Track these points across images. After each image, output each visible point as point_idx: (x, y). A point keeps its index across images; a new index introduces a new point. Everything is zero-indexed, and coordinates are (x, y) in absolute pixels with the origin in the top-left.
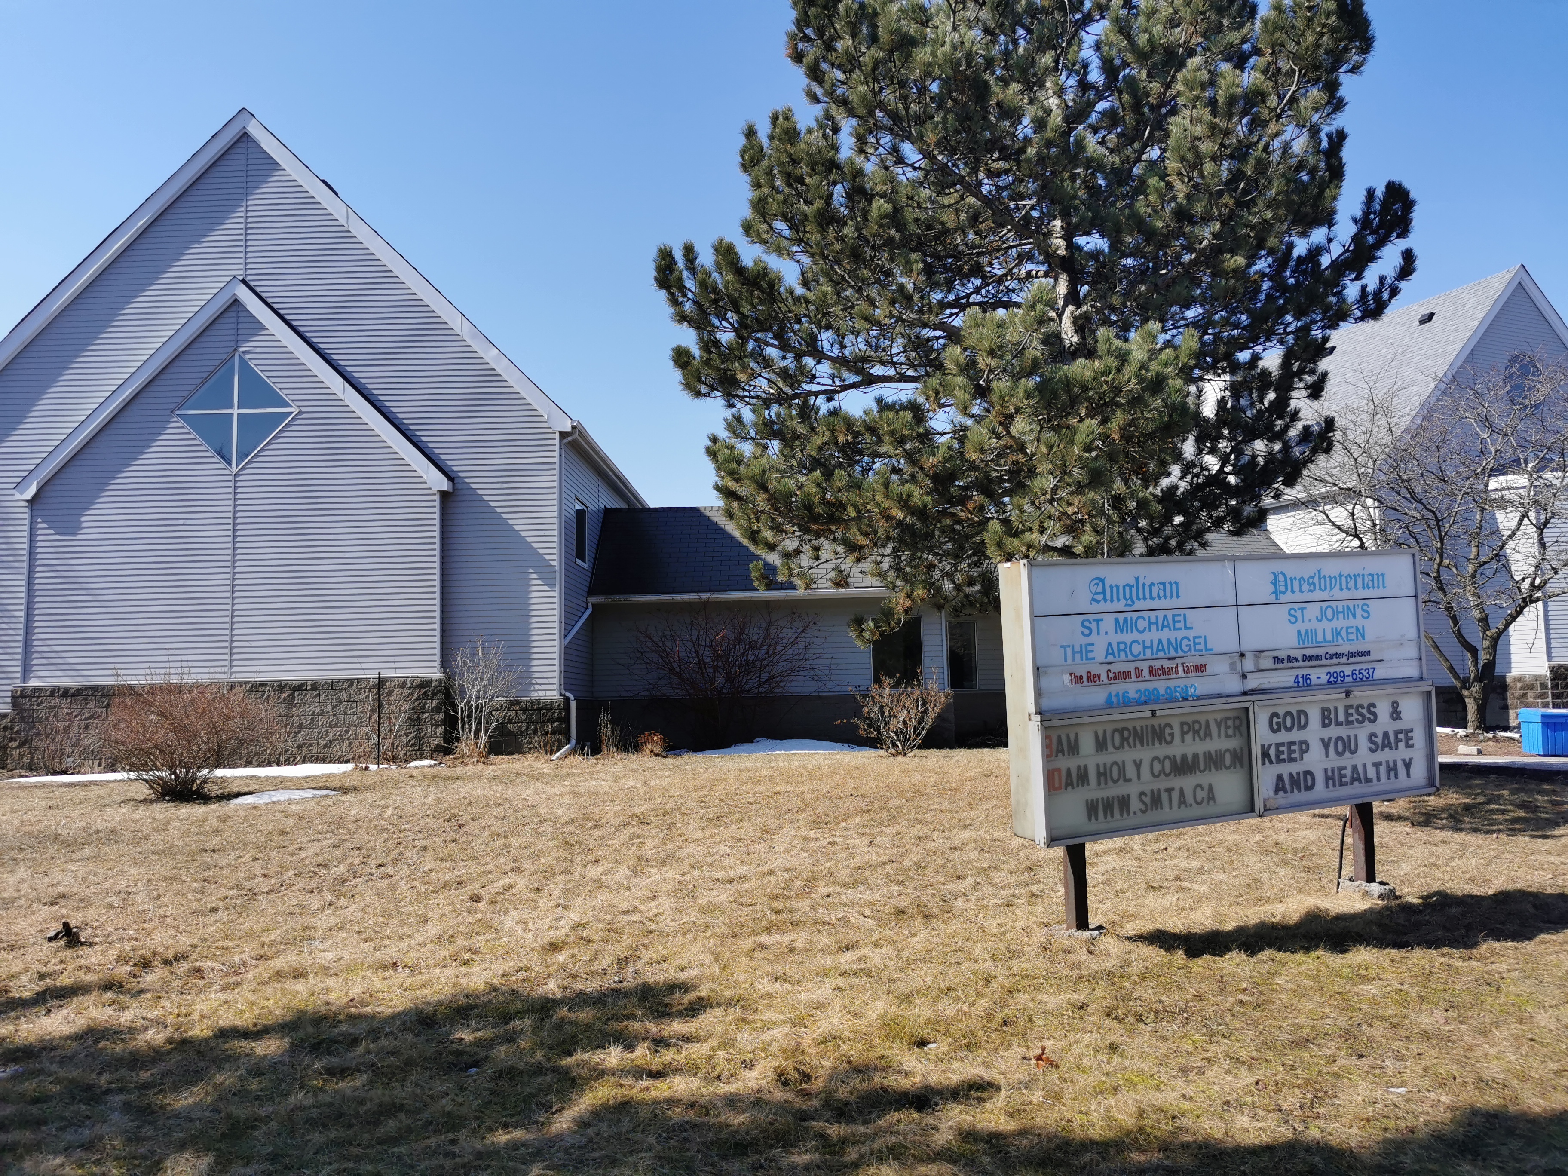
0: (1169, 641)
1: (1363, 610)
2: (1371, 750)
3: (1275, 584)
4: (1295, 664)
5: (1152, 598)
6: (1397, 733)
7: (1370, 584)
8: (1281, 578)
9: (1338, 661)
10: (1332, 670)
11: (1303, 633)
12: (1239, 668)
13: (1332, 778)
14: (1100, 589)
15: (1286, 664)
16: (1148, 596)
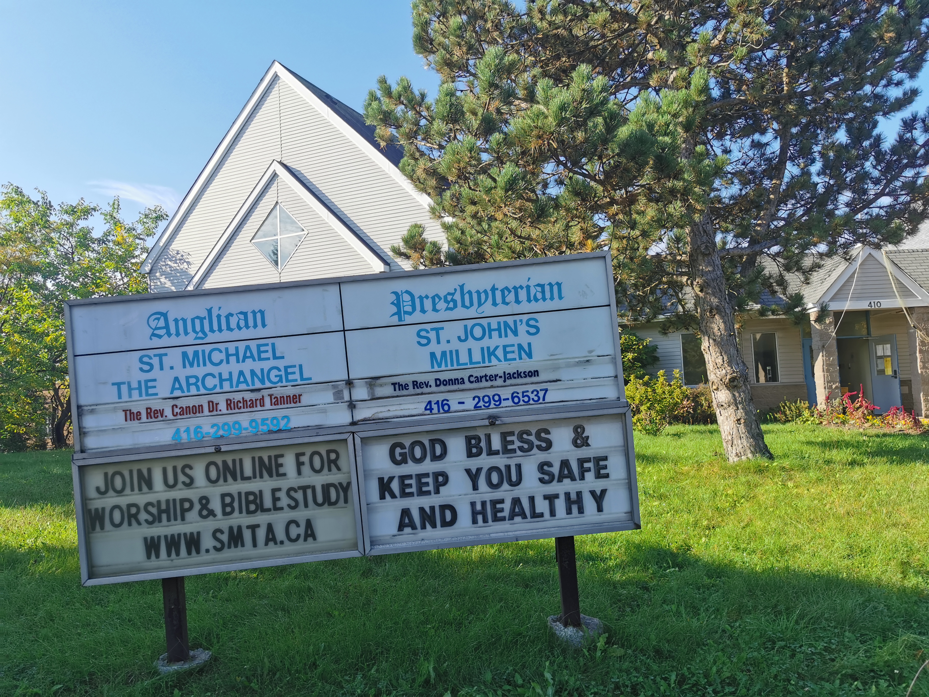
0: (253, 372)
1: (528, 325)
2: (541, 480)
3: (397, 303)
4: (425, 390)
5: (229, 329)
6: (581, 462)
7: (539, 296)
8: (406, 297)
9: (489, 383)
10: (481, 394)
11: (439, 356)
12: (347, 398)
13: (483, 512)
14: (162, 323)
15: (411, 390)
16: (224, 326)
